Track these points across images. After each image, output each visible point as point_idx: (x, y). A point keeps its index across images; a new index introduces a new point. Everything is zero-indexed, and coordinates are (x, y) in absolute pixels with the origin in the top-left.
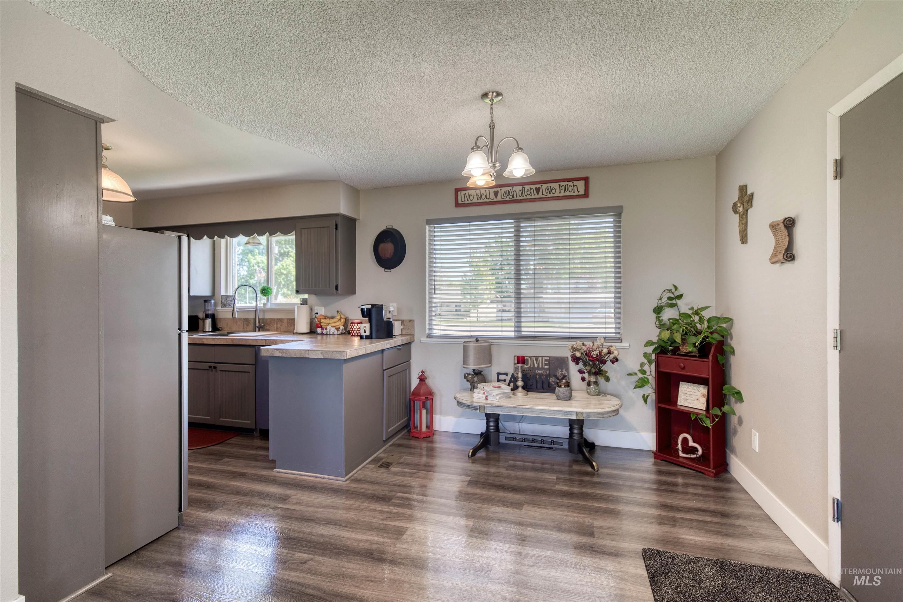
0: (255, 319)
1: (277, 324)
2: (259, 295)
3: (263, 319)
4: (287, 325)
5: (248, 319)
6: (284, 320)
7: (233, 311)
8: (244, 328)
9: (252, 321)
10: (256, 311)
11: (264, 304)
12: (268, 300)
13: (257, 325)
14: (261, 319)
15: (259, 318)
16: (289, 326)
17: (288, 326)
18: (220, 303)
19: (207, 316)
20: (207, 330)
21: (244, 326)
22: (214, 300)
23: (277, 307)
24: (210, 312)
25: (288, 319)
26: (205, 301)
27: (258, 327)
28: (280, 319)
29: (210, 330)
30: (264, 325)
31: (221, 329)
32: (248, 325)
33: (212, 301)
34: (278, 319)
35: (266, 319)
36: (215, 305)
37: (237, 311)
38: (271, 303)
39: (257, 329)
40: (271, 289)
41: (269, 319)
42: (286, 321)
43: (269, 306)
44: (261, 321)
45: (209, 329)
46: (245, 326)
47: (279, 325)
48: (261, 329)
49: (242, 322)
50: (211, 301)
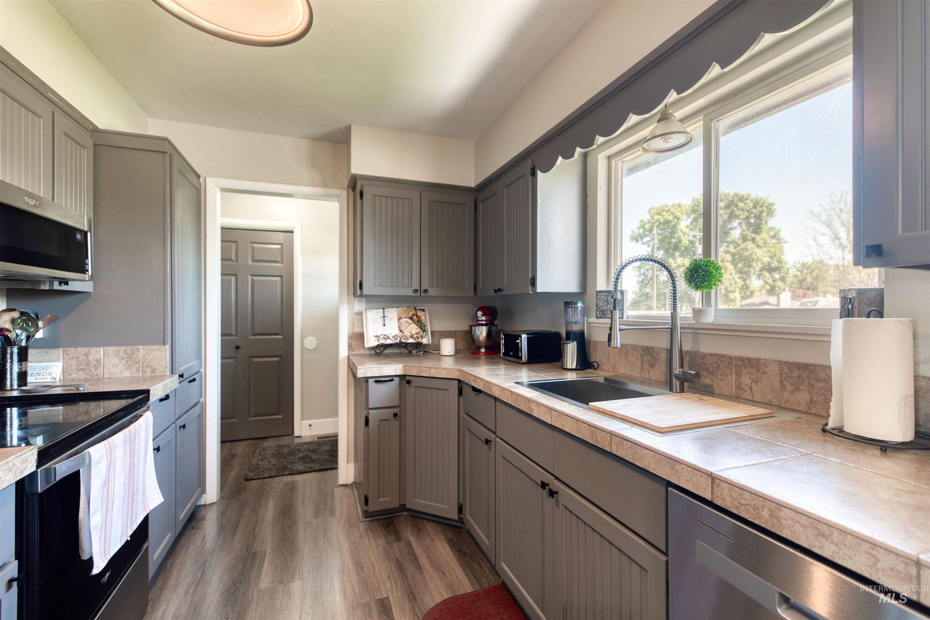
0: (670, 351)
1: (739, 375)
2: (682, 285)
3: (694, 355)
4: (777, 386)
5: (652, 348)
6: (765, 365)
7: (611, 329)
8: (642, 371)
9: (664, 356)
10: (672, 330)
11: (697, 313)
12: (707, 299)
13: (677, 370)
14: (687, 352)
15: (681, 351)
16: (789, 387)
17: (783, 387)
18: (595, 308)
19: (570, 336)
20: (569, 366)
21: (642, 368)
22: (583, 302)
23: (741, 322)
24: (575, 328)
25: (781, 363)
26: (567, 304)
27: (677, 377)
28: (749, 360)
29: (574, 366)
30: (697, 375)
31: (596, 364)
32: (652, 366)
33: (580, 305)
34: (741, 359)
35: (704, 356)
36: (585, 312)
37: (620, 330)
38: (716, 309)
39: (676, 383)
40: (718, 268)
41: (711, 355)
42: (774, 369)
43: (710, 318)
44: (686, 359)
45: (572, 365)
46: (646, 366)
47: (746, 380)
48: (686, 384)
49: (639, 356)
50: (576, 303)
